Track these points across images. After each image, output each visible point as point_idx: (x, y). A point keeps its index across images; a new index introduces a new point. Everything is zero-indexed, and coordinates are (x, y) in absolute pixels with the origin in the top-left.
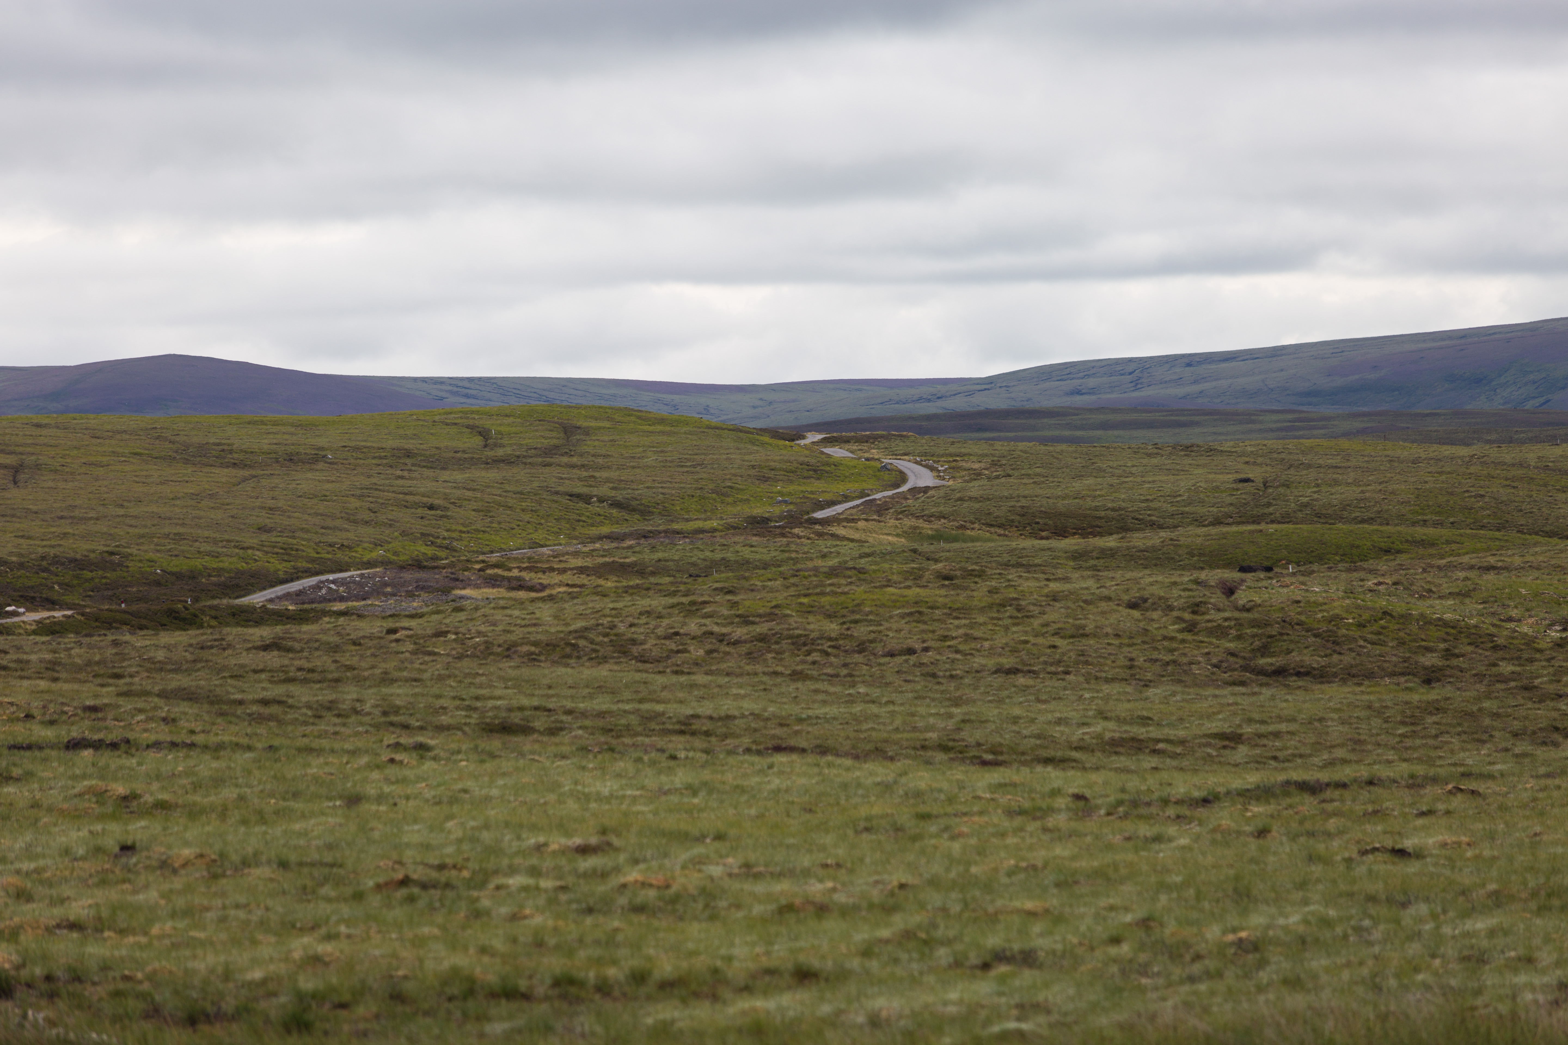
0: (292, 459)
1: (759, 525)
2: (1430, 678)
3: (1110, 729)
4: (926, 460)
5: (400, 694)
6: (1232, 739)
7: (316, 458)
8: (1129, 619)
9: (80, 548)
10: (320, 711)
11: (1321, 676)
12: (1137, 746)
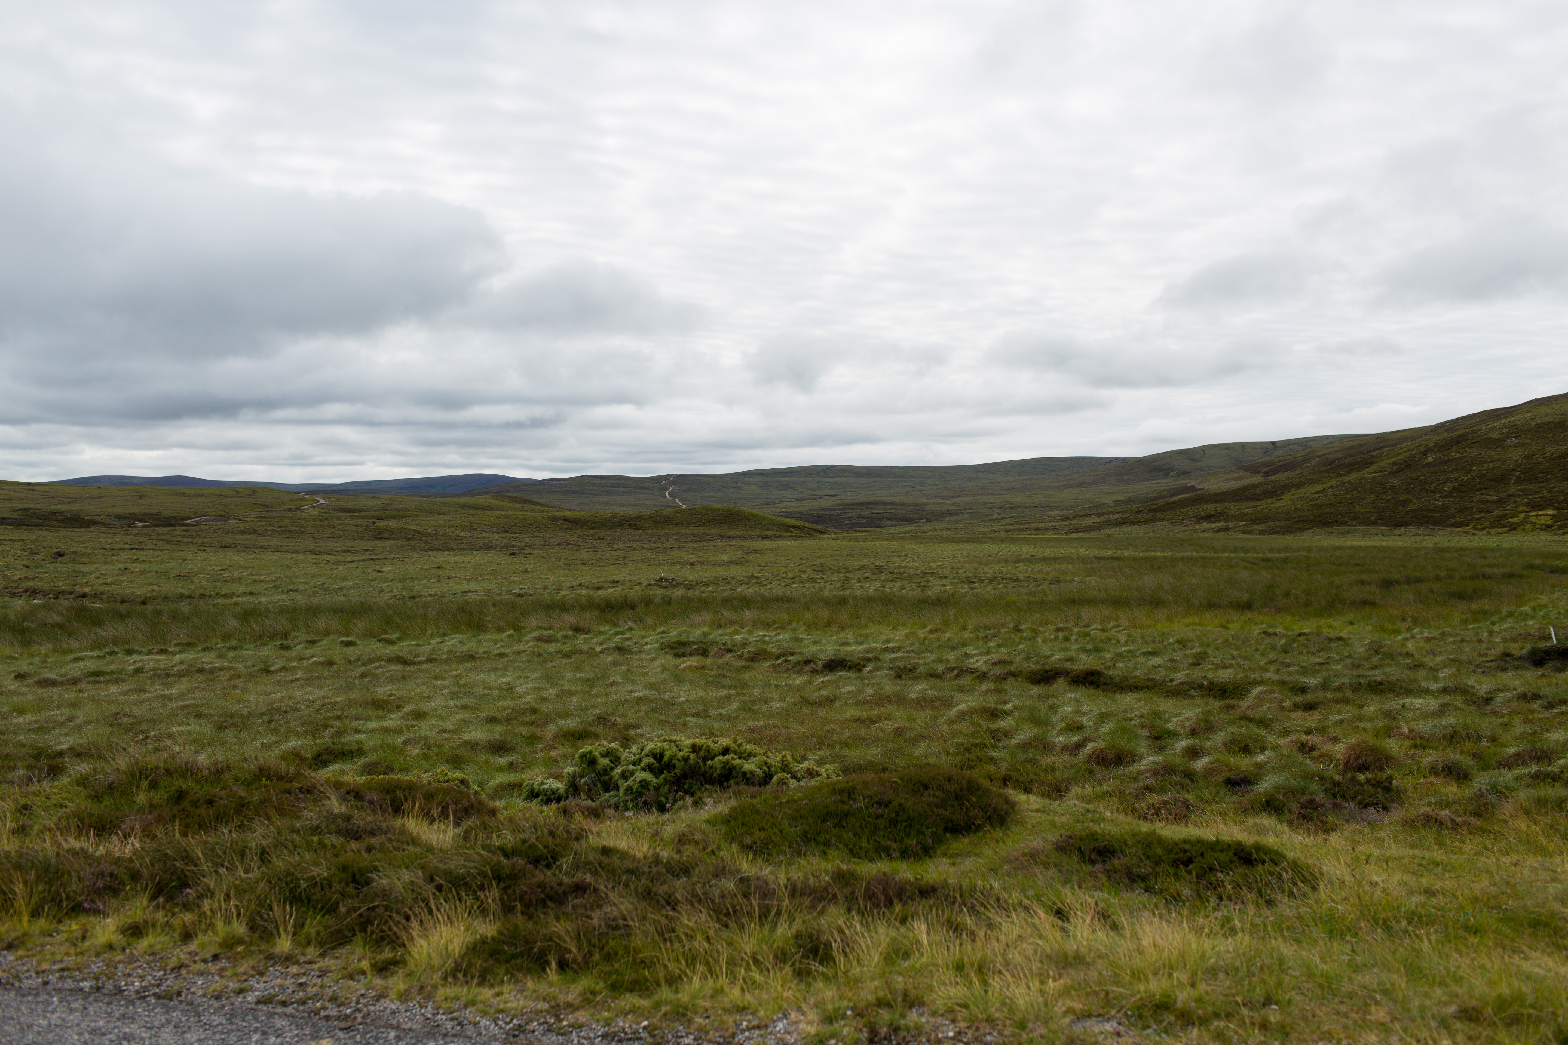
0: (198, 496)
1: (290, 510)
2: (409, 539)
3: (344, 548)
4: (324, 498)
5: (206, 540)
6: (367, 550)
7: (203, 495)
8: (354, 528)
9: (152, 511)
10: (188, 543)
11: (388, 539)
12: (348, 551)
